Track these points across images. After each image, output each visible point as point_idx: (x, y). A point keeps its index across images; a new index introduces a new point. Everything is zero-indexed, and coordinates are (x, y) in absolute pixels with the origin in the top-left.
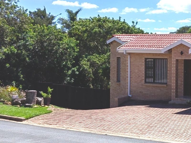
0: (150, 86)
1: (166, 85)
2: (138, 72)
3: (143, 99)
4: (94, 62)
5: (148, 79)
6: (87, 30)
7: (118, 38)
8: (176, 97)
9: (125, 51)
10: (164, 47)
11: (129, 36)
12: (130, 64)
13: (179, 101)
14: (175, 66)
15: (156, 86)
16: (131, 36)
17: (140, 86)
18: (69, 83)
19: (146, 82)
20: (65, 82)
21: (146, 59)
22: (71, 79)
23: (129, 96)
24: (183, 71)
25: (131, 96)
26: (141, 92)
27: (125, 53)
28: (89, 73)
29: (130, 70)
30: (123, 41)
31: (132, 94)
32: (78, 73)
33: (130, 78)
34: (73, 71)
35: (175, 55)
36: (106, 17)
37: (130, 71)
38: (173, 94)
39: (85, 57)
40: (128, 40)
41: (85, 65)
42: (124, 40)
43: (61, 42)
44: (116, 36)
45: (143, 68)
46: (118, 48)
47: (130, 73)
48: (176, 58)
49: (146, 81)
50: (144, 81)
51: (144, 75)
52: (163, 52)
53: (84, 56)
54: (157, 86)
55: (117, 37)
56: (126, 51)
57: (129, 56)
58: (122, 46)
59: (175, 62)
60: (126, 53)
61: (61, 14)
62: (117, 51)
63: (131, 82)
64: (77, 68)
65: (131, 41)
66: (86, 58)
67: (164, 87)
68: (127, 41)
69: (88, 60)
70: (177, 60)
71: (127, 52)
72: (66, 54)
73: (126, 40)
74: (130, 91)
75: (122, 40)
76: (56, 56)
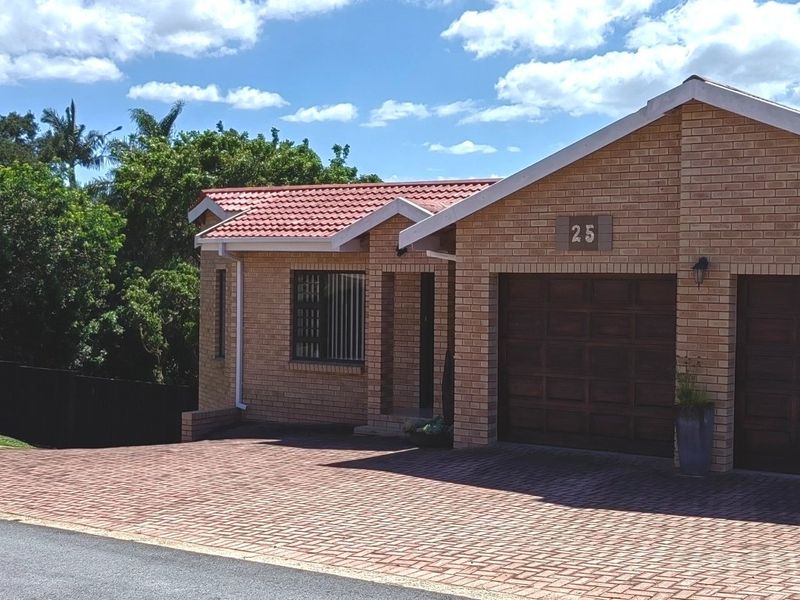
0: (306, 372)
1: (359, 369)
2: (268, 323)
3: (286, 420)
4: (174, 290)
5: (304, 345)
6: (159, 176)
7: (215, 200)
8: (382, 413)
9: (221, 246)
10: (336, 230)
11: (253, 192)
12: (243, 293)
13: (392, 426)
14: (380, 296)
15: (327, 373)
16: (259, 192)
17: (276, 373)
18: (88, 365)
19: (294, 358)
20: (77, 362)
21: (295, 274)
22: (95, 353)
23: (240, 409)
24: (418, 317)
25: (244, 407)
26: (277, 394)
27: (220, 254)
28: (150, 330)
29: (243, 313)
30: (227, 210)
31: (249, 402)
32: (121, 331)
33: (243, 342)
34: (106, 323)
35: (381, 255)
36: (231, 130)
37: (243, 319)
38: (374, 401)
39: (142, 274)
40: (244, 208)
41: (137, 301)
42: (231, 208)
43: (61, 220)
44: (211, 193)
45: (285, 307)
46: (202, 236)
47: (243, 324)
48: (384, 266)
49: (298, 355)
50: (287, 353)
51: (288, 333)
52: (336, 247)
53: (140, 270)
54: (329, 370)
55: (213, 196)
56: (225, 244)
57: (239, 264)
58: (215, 229)
59: (379, 284)
60: (225, 251)
61: (119, 128)
62: (196, 246)
63: (247, 356)
64: (118, 314)
65: (252, 209)
66: (147, 278)
67: (352, 375)
68: (240, 211)
69: (152, 284)
70: (389, 277)
71: (230, 248)
72: (80, 261)
73: (237, 208)
74: (242, 389)
75: (225, 207)
76: (44, 268)
